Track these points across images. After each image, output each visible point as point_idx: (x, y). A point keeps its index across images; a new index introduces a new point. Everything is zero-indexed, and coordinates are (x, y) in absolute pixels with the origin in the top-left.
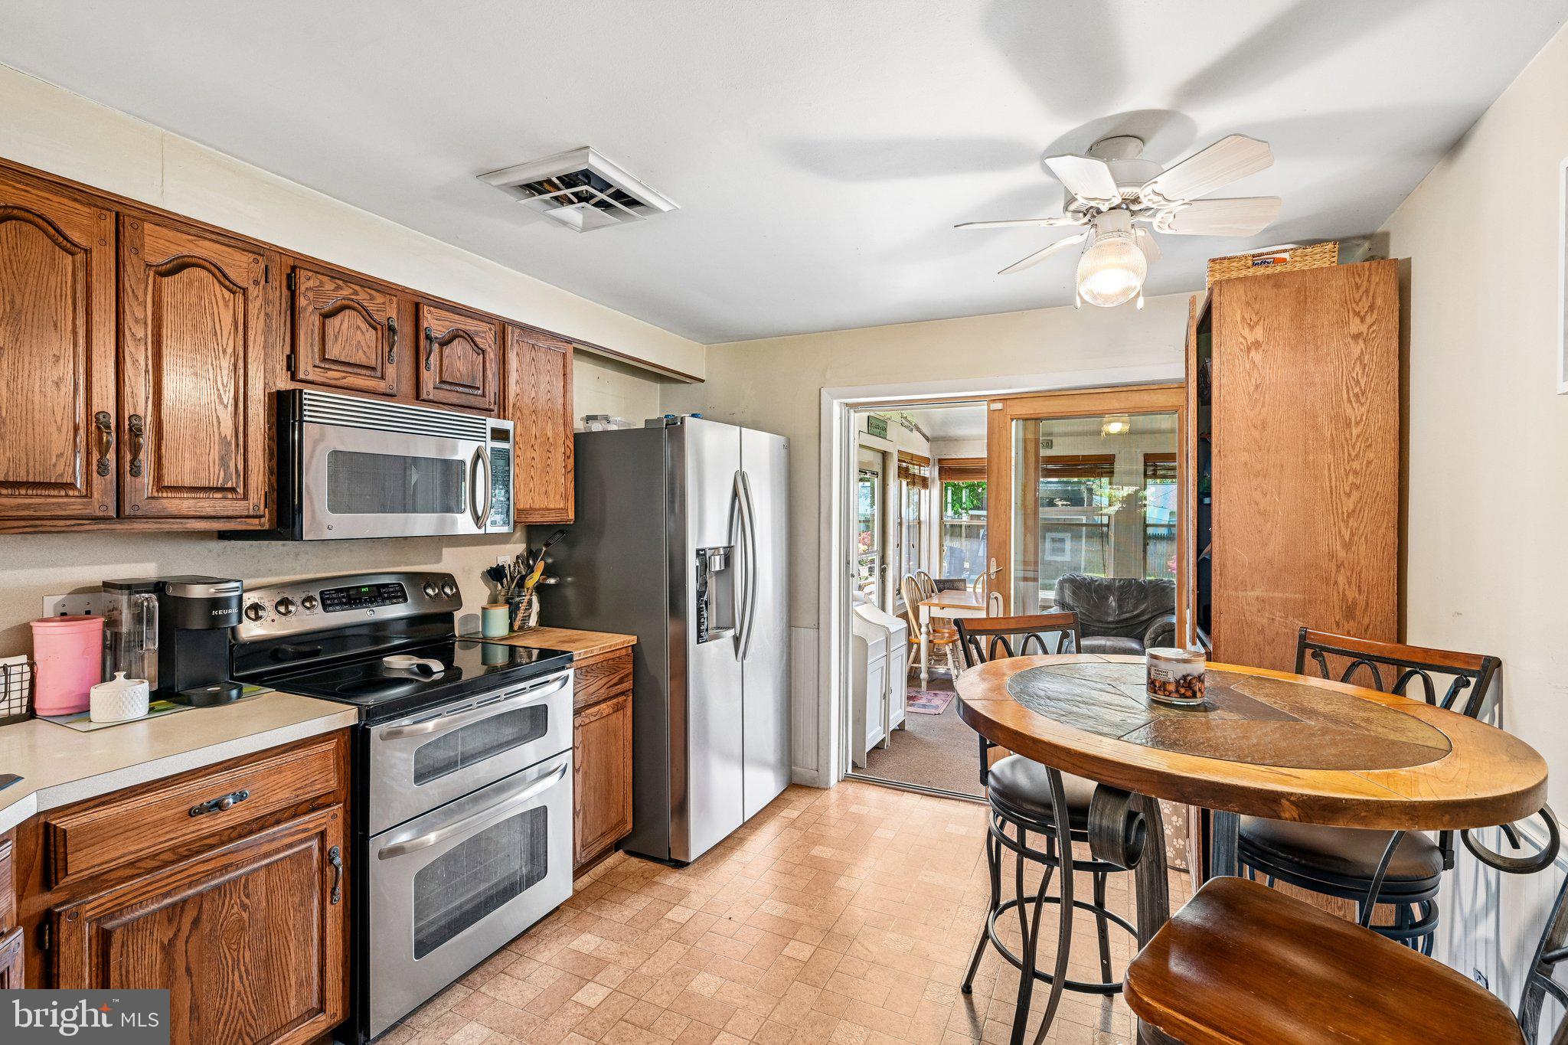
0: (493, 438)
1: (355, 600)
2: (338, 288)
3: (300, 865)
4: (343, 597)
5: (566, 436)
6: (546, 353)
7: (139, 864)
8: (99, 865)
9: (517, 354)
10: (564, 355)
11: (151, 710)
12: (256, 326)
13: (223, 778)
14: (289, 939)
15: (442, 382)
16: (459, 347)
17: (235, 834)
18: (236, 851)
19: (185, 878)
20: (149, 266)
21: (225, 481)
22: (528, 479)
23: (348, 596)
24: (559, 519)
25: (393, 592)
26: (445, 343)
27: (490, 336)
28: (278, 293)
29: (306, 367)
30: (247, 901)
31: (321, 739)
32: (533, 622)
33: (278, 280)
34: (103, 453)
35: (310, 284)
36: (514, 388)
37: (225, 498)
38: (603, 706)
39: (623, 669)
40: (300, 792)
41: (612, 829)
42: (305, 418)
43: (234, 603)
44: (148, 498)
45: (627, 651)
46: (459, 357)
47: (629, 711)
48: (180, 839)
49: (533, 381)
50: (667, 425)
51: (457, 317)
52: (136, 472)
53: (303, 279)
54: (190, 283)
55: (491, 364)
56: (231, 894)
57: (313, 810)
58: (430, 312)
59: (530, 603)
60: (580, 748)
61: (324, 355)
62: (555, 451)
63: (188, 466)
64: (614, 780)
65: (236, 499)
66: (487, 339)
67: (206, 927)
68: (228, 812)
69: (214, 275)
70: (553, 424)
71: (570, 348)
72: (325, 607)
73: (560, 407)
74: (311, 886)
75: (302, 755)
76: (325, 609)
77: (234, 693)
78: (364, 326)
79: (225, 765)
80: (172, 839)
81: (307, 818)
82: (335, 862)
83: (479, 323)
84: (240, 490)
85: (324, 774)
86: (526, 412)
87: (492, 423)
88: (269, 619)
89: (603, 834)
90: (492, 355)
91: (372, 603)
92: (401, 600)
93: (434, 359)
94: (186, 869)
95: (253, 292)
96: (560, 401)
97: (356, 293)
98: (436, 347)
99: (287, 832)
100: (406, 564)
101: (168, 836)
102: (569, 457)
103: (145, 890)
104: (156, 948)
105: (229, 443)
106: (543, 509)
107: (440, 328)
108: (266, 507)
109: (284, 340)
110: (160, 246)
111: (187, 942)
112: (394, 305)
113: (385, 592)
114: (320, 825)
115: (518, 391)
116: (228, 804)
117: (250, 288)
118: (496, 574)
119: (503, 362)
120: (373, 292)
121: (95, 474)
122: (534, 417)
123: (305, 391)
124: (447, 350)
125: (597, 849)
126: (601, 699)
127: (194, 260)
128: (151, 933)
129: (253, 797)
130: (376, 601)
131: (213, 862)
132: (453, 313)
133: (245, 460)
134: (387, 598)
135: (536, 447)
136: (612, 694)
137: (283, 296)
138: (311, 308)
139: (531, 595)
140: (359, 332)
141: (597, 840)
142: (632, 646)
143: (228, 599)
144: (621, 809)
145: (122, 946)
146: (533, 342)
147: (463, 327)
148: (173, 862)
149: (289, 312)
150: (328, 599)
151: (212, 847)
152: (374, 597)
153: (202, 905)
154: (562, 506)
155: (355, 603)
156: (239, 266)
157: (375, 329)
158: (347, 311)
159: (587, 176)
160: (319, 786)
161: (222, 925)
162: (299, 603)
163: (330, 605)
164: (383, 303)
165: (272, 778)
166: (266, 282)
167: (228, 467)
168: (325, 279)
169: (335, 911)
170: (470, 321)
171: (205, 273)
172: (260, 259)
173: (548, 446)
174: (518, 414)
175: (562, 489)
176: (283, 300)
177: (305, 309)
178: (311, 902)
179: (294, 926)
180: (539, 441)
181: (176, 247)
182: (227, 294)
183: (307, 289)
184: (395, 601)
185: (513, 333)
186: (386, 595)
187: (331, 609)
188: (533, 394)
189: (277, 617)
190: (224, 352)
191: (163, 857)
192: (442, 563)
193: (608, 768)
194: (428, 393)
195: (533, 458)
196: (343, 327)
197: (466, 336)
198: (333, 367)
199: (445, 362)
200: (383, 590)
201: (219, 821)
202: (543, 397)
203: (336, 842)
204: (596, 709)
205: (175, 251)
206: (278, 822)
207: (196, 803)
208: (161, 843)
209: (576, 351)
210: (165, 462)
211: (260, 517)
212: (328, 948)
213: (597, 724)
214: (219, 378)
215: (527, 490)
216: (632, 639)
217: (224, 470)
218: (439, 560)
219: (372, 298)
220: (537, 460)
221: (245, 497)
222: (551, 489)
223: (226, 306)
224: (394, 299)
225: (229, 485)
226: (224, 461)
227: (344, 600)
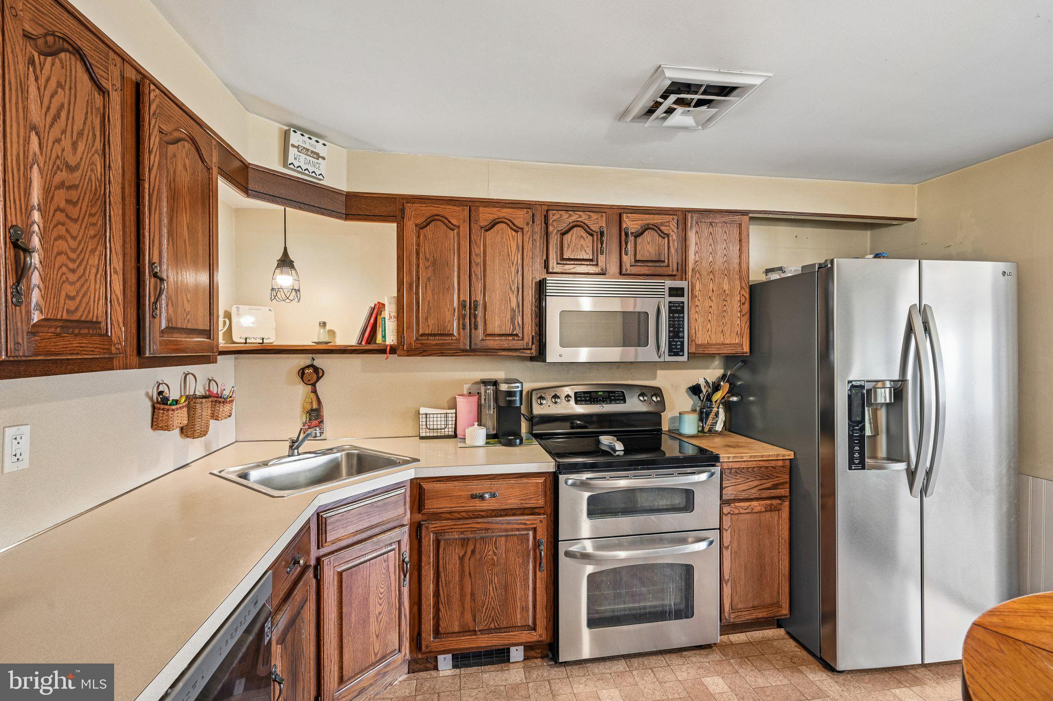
0: (670, 295)
1: (594, 399)
2: (570, 216)
3: (522, 542)
4: (587, 397)
5: (742, 287)
6: (722, 227)
7: (454, 514)
8: (436, 508)
9: (697, 232)
10: (740, 225)
11: (487, 443)
12: (528, 246)
13: (487, 484)
14: (516, 580)
15: (636, 261)
16: (648, 235)
17: (493, 514)
18: (491, 523)
19: (468, 528)
20: (482, 228)
21: (513, 331)
22: (705, 323)
23: (590, 397)
24: (734, 352)
25: (617, 396)
26: (637, 235)
27: (673, 225)
28: (538, 228)
29: (554, 265)
30: (496, 551)
31: (537, 476)
32: (719, 427)
33: (539, 219)
34: (464, 319)
35: (555, 218)
36: (693, 257)
37: (513, 339)
38: (755, 503)
39: (777, 477)
40: (523, 502)
41: (764, 607)
42: (547, 294)
43: (518, 394)
44: (481, 340)
45: (784, 463)
46: (649, 243)
47: (785, 513)
48: (467, 508)
49: (711, 250)
50: (819, 268)
51: (647, 216)
52: (476, 328)
53: (551, 216)
54: (498, 231)
55: (673, 243)
56: (489, 544)
57: (531, 514)
58: (628, 217)
59: (717, 414)
60: (729, 531)
61: (563, 256)
62: (731, 300)
63: (497, 323)
64: (767, 568)
65: (519, 340)
66: (672, 228)
67: (478, 556)
68: (484, 502)
69: (508, 225)
70: (729, 279)
71: (746, 218)
72: (577, 402)
73: (737, 267)
74: (528, 556)
75: (525, 481)
76: (576, 403)
77: (518, 441)
78: (585, 235)
79: (489, 477)
80: (464, 507)
81: (526, 517)
82: (540, 548)
83: (664, 216)
84: (520, 335)
85: (536, 496)
86: (704, 273)
87: (670, 283)
88: (547, 405)
89: (755, 608)
90: (674, 237)
91: (603, 401)
92: (622, 402)
93: (630, 246)
94: (469, 524)
95: (526, 229)
96: (737, 261)
97: (580, 216)
98: (631, 238)
99: (515, 522)
100: (632, 379)
101: (462, 505)
102: (744, 304)
103: (453, 527)
104: (457, 558)
105: (515, 311)
106: (720, 344)
107: (635, 226)
108: (532, 344)
109: (543, 252)
110: (486, 215)
111: (469, 560)
112: (604, 218)
113: (612, 396)
114: (533, 524)
115: (697, 258)
116: (485, 497)
117: (525, 228)
118: (695, 390)
119: (685, 240)
120: (590, 213)
121: (461, 329)
122: (711, 276)
123: (547, 279)
124: (639, 240)
125: (747, 617)
126: (752, 497)
127: (500, 220)
128: (455, 549)
129: (500, 497)
130: (606, 401)
131: (481, 524)
132: (644, 214)
133: (523, 319)
134: (613, 400)
135: (713, 298)
136: (764, 495)
137: (543, 228)
138: (555, 231)
139: (718, 408)
140: (582, 239)
141: (747, 609)
142: (790, 459)
143: (515, 392)
144: (775, 594)
145: (444, 550)
146: (711, 220)
147: (652, 222)
148: (466, 518)
149: (545, 236)
150: (579, 397)
151: (483, 517)
152: (606, 398)
153: (476, 544)
154: (737, 341)
155: (594, 401)
156: (520, 217)
157: (592, 235)
158: (575, 228)
159: (677, 87)
160: (533, 502)
161: (484, 558)
162: (563, 398)
163: (579, 401)
164: (597, 219)
165: (510, 490)
166: (533, 222)
167: (514, 323)
168: (563, 213)
169: (542, 576)
170: (657, 216)
171: (504, 225)
172: (529, 210)
173: (725, 297)
174: (698, 275)
175: (738, 329)
176: (543, 230)
177: (552, 232)
178: (528, 565)
179: (519, 575)
180: (715, 293)
181: (492, 216)
182: (514, 233)
183: (553, 221)
184: (618, 402)
185: (692, 218)
186: (613, 398)
187: (579, 403)
188: (711, 259)
189: (551, 404)
190: (513, 263)
191: (463, 514)
192: (657, 380)
193: (761, 556)
194: (626, 270)
195: (711, 307)
196: (573, 238)
197: (655, 227)
198: (568, 263)
199: (638, 248)
200: (611, 395)
201: (484, 505)
202: (720, 260)
203: (542, 535)
204: (747, 504)
205: (491, 217)
206: (514, 515)
207: (474, 493)
208: (459, 507)
209: (751, 218)
210: (487, 323)
211: (531, 349)
212: (538, 596)
213: (748, 516)
214: (510, 277)
215: (705, 330)
216: (790, 455)
217: (513, 325)
218: (655, 378)
219: (590, 217)
220: (714, 307)
221: (523, 339)
222: (727, 329)
223: (514, 240)
224: (604, 214)
225: (515, 333)
226: (513, 320)
227: (588, 399)
